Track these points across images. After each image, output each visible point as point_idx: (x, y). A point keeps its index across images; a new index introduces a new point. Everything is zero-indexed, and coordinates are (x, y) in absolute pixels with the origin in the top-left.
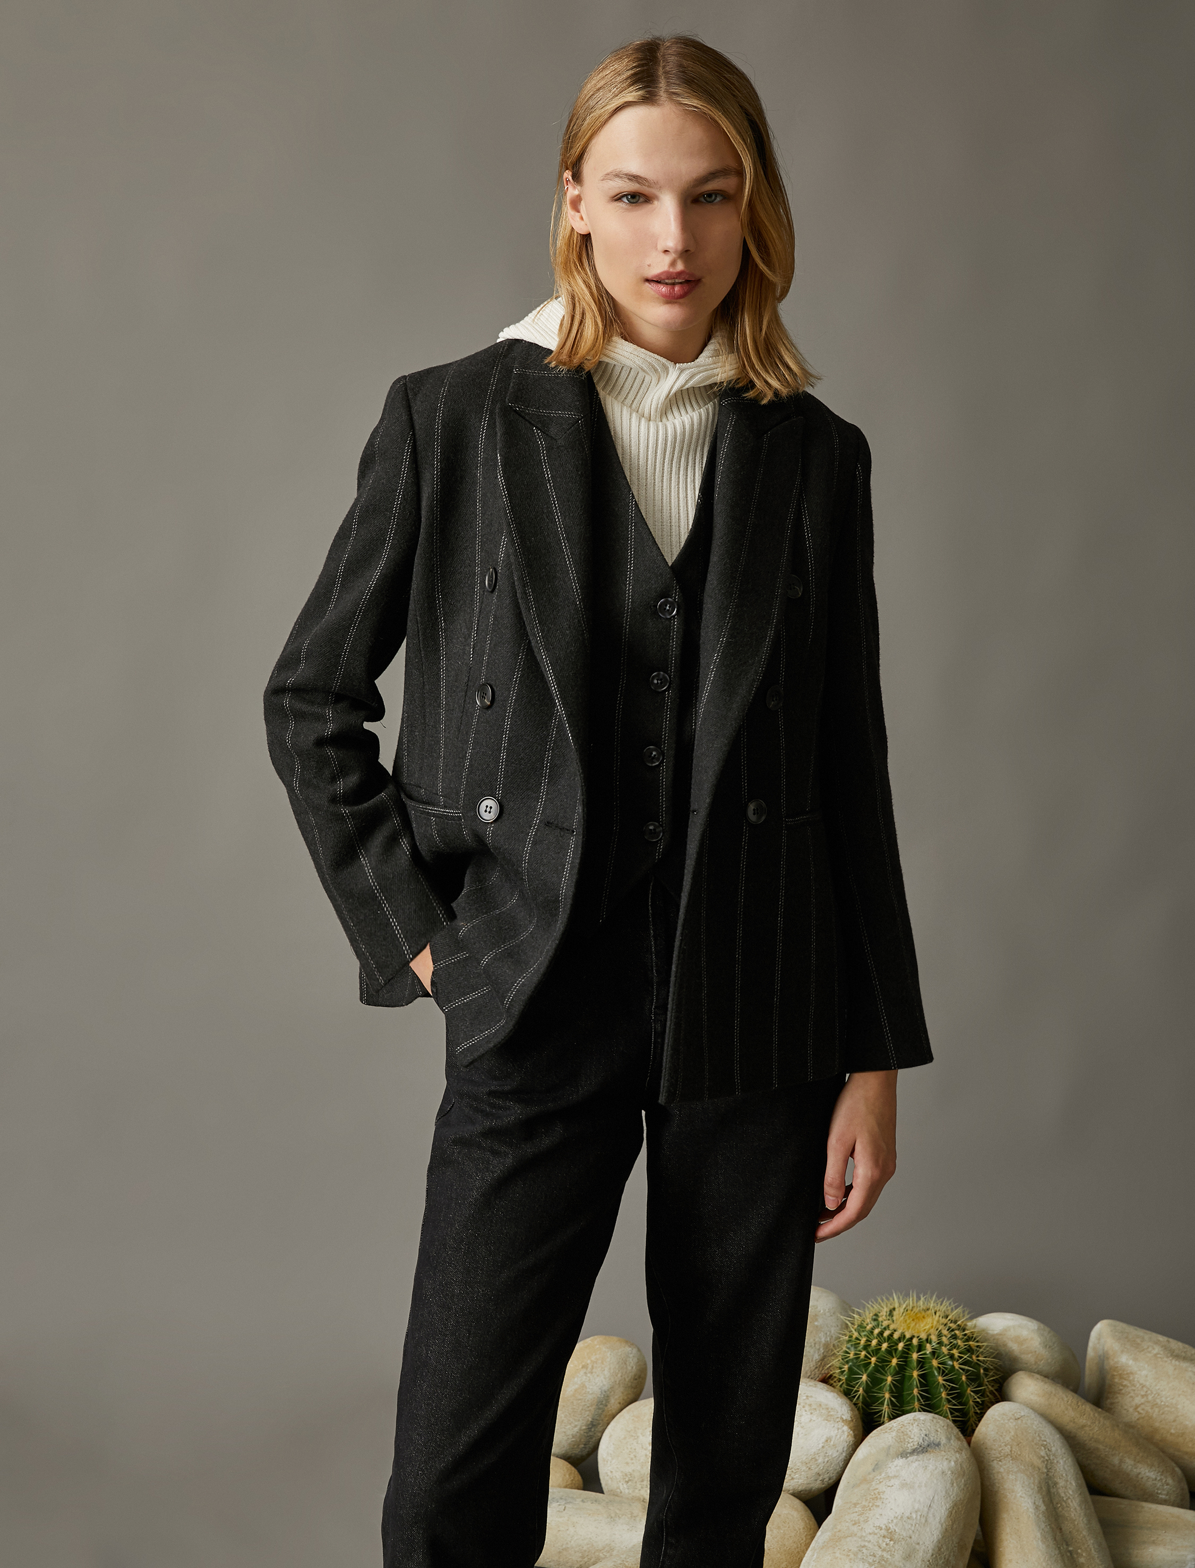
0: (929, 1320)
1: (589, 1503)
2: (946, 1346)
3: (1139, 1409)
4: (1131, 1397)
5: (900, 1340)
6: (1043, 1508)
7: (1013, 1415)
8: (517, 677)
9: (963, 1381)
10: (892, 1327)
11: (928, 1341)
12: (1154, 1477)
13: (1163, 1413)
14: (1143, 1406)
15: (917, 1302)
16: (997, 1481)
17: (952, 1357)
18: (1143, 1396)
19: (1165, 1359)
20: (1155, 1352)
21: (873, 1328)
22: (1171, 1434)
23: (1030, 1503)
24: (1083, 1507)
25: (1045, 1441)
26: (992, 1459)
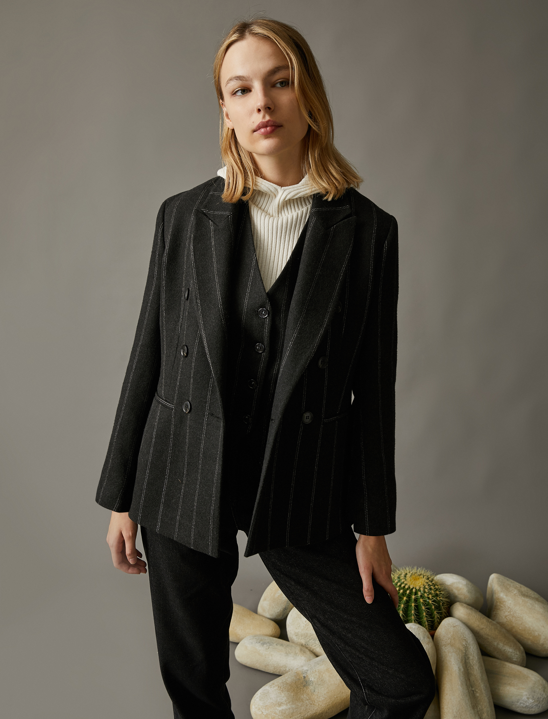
0: (420, 580)
1: (279, 646)
2: (426, 593)
3: (507, 617)
4: (504, 612)
5: (407, 589)
6: (462, 670)
7: (453, 624)
8: (197, 342)
9: (433, 609)
10: (405, 583)
11: (419, 590)
12: (511, 651)
13: (517, 620)
14: (508, 616)
15: (417, 570)
16: (443, 656)
17: (429, 598)
18: (509, 612)
19: (519, 596)
20: (515, 593)
21: (397, 583)
22: (520, 629)
23: (457, 667)
24: (480, 669)
25: (466, 637)
26: (442, 645)
